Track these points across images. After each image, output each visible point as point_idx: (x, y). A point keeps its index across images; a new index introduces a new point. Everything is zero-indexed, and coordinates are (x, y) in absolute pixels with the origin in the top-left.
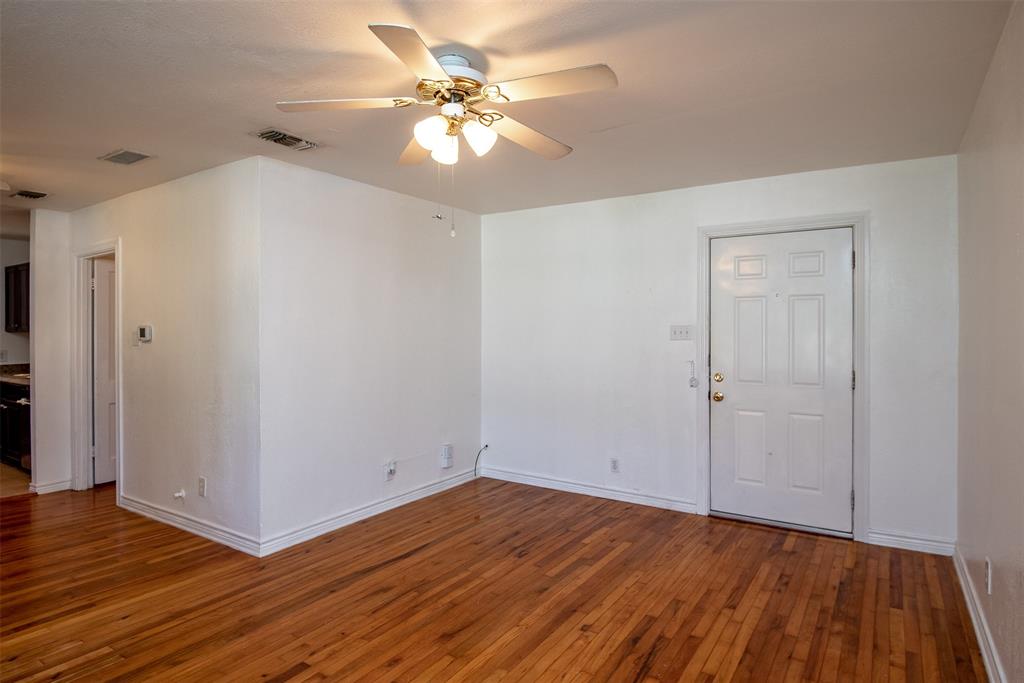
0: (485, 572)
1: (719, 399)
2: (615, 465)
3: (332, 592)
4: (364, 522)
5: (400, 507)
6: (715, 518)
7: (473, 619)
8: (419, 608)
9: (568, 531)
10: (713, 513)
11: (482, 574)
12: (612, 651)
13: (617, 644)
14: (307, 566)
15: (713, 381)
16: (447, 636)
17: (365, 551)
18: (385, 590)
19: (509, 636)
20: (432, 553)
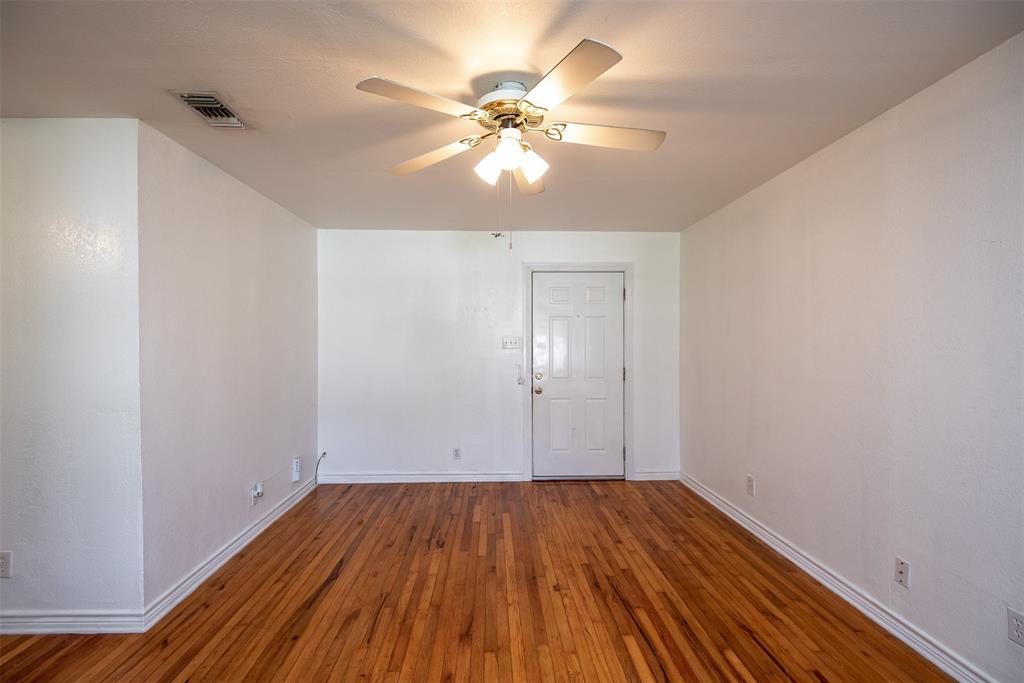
0: (428, 568)
1: (539, 392)
2: (457, 453)
3: (296, 638)
4: (240, 555)
5: (266, 531)
6: (538, 483)
7: (469, 612)
8: (409, 622)
9: (453, 516)
10: (535, 478)
11: (427, 572)
12: (593, 600)
13: (590, 593)
14: (227, 621)
15: (535, 379)
16: (466, 636)
17: (280, 585)
18: (353, 616)
19: (514, 616)
20: (357, 567)
